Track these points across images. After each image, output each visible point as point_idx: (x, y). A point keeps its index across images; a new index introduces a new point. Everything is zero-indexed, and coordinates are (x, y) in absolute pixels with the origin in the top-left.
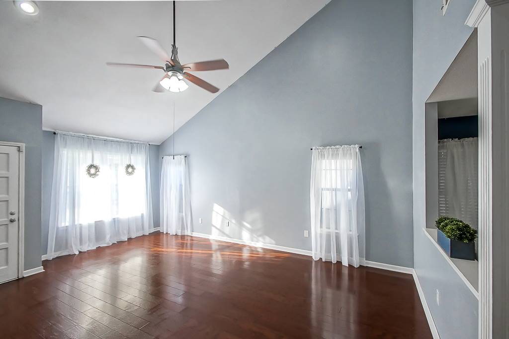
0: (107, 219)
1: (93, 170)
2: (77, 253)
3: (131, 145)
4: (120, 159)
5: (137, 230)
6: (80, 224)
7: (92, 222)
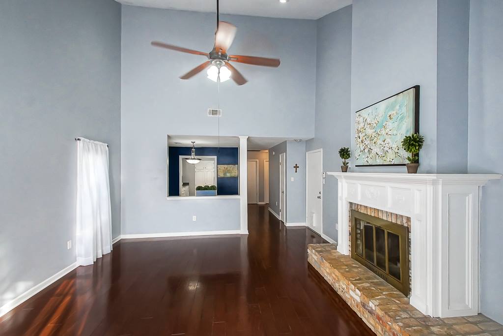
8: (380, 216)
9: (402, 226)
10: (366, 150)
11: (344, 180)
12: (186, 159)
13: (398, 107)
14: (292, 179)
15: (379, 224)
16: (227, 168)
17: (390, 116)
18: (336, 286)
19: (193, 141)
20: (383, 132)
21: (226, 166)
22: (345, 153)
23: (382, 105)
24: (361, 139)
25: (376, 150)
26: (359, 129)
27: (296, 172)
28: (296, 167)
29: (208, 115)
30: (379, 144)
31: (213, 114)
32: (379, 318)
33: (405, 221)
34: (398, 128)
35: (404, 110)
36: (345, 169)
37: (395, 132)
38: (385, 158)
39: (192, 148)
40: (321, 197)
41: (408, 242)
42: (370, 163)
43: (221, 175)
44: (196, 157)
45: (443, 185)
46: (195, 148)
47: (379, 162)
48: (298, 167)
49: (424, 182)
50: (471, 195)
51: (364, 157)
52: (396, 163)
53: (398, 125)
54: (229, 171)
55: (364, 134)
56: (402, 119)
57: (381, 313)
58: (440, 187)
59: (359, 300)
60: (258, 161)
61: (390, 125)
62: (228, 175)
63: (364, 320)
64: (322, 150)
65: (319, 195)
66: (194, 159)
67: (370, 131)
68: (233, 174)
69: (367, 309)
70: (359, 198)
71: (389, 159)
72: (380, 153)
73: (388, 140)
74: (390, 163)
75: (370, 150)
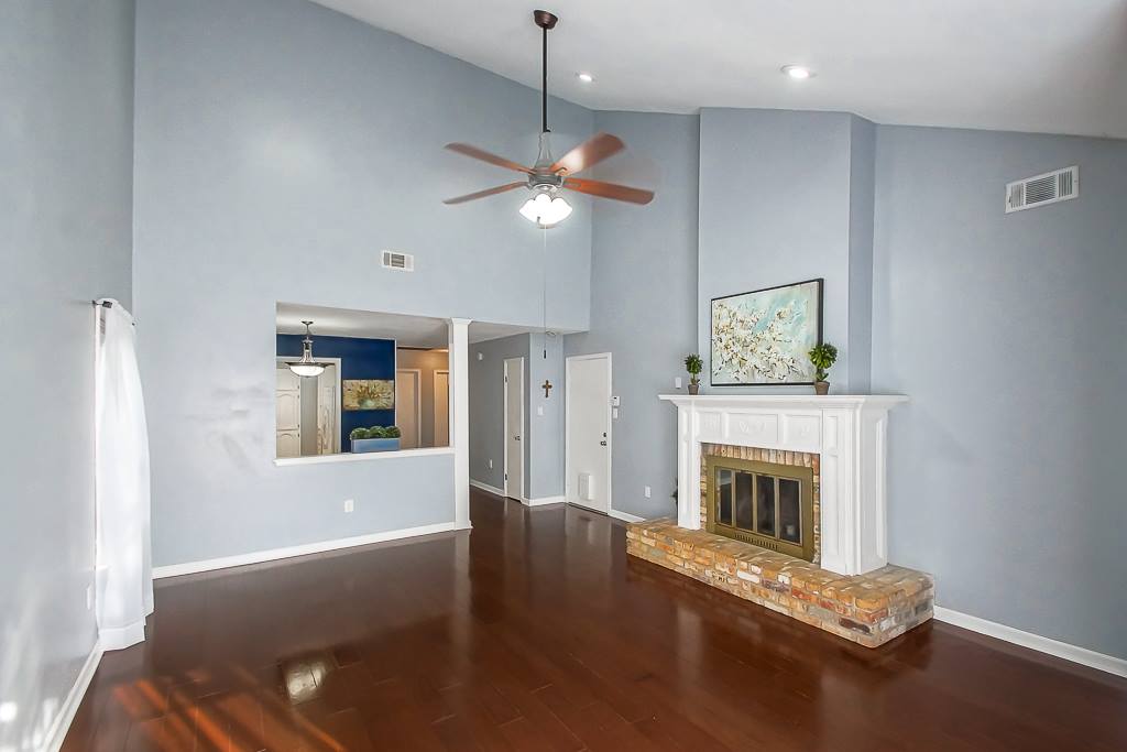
8: (765, 457)
9: (803, 468)
10: (735, 361)
11: (693, 408)
12: (290, 364)
13: (792, 303)
14: (540, 411)
15: (762, 471)
16: (368, 388)
17: (779, 314)
18: (707, 576)
19: (308, 320)
20: (767, 335)
21: (364, 383)
22: (693, 364)
23: (766, 297)
24: (724, 343)
25: (752, 361)
26: (721, 327)
27: (547, 396)
28: (547, 386)
29: (384, 266)
30: (759, 352)
31: (395, 263)
32: (796, 592)
33: (806, 460)
34: (793, 333)
35: (803, 308)
36: (693, 389)
37: (788, 338)
38: (769, 374)
39: (302, 337)
40: (609, 443)
41: (814, 490)
42: (742, 381)
43: (353, 404)
44: (312, 360)
45: (862, 409)
46: (312, 337)
47: (759, 379)
48: (550, 387)
49: (841, 406)
50: (881, 422)
51: (730, 370)
52: (789, 381)
53: (794, 329)
54: (372, 395)
55: (730, 336)
56: (800, 320)
57: (799, 585)
58: (858, 412)
59: (756, 580)
60: (419, 371)
61: (779, 326)
62: (370, 404)
63: (768, 605)
64: (610, 355)
65: (604, 439)
66: (310, 364)
67: (741, 333)
68: (383, 403)
69: (773, 588)
70: (727, 434)
71: (777, 376)
72: (761, 367)
73: (776, 348)
74: (779, 381)
75: (742, 362)
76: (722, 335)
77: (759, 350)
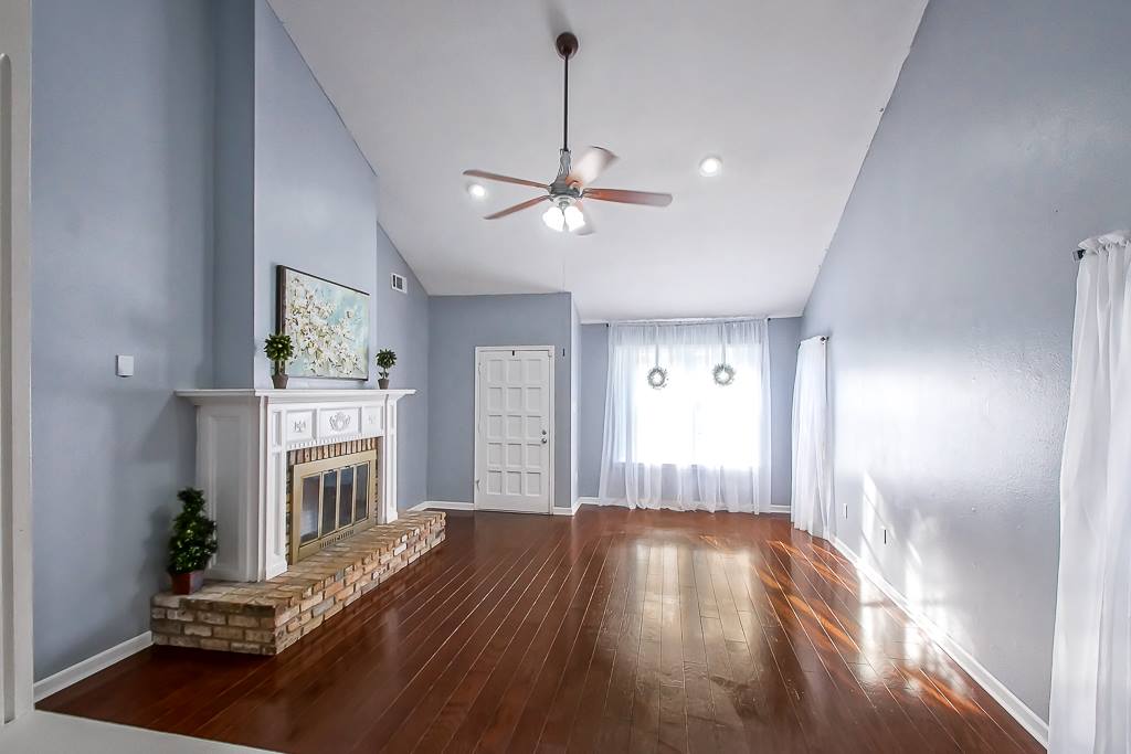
0: (682, 465)
1: (657, 376)
2: (632, 507)
3: (726, 326)
4: (707, 354)
5: (740, 500)
6: (640, 464)
7: (658, 465)
10: (311, 351)
17: (348, 313)
20: (338, 330)
23: (339, 292)
24: (300, 327)
25: (327, 354)
26: (297, 306)
35: (363, 315)
37: (353, 337)
38: (340, 368)
52: (354, 378)
61: (348, 324)
71: (345, 372)
72: (335, 361)
73: (345, 345)
74: (347, 376)
75: (318, 353)
76: (298, 317)
77: (334, 343)
